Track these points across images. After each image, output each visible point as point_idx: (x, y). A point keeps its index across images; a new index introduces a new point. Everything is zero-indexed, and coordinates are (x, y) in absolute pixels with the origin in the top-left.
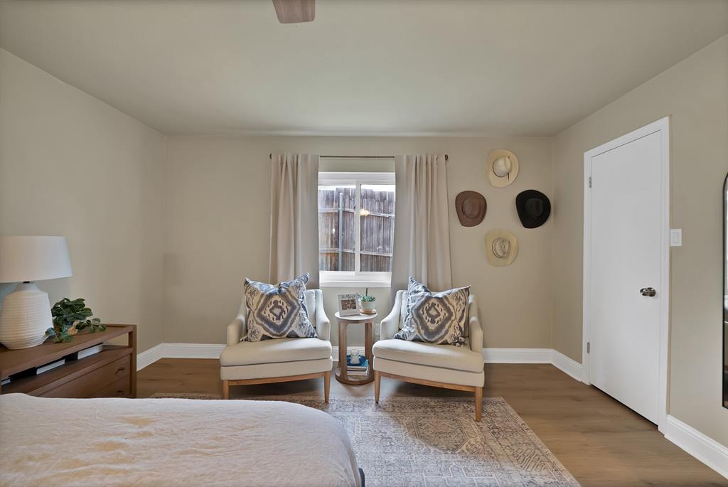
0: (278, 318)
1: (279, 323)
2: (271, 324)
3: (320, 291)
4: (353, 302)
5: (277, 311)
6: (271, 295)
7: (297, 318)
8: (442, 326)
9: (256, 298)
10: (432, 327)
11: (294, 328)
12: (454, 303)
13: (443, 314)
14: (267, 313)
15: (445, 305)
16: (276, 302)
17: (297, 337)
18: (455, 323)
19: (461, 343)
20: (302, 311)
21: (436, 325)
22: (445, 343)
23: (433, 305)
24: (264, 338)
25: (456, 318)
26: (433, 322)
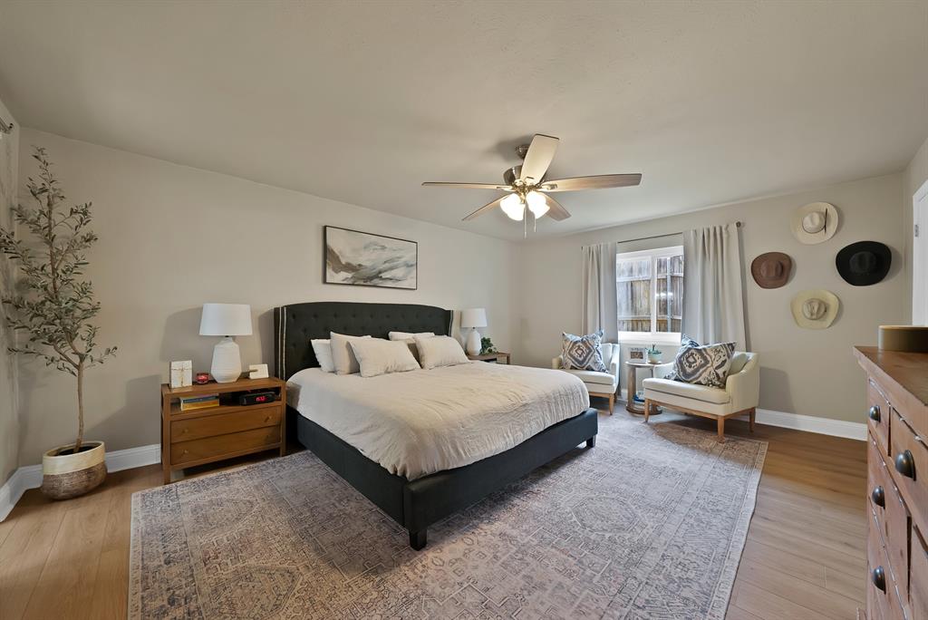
0: (580, 356)
1: (581, 359)
2: (576, 360)
3: (618, 346)
4: (641, 354)
5: (580, 352)
6: (576, 342)
7: (593, 358)
8: (697, 370)
9: (568, 344)
10: (689, 370)
11: (590, 364)
12: (712, 354)
13: (700, 361)
14: (573, 352)
15: (702, 355)
16: (579, 346)
17: (593, 370)
18: (711, 369)
19: (714, 385)
20: (596, 354)
21: (692, 369)
22: (699, 383)
23: (692, 354)
24: (572, 368)
25: (712, 365)
26: (690, 367)
